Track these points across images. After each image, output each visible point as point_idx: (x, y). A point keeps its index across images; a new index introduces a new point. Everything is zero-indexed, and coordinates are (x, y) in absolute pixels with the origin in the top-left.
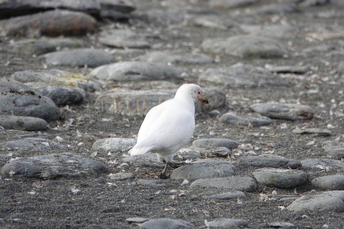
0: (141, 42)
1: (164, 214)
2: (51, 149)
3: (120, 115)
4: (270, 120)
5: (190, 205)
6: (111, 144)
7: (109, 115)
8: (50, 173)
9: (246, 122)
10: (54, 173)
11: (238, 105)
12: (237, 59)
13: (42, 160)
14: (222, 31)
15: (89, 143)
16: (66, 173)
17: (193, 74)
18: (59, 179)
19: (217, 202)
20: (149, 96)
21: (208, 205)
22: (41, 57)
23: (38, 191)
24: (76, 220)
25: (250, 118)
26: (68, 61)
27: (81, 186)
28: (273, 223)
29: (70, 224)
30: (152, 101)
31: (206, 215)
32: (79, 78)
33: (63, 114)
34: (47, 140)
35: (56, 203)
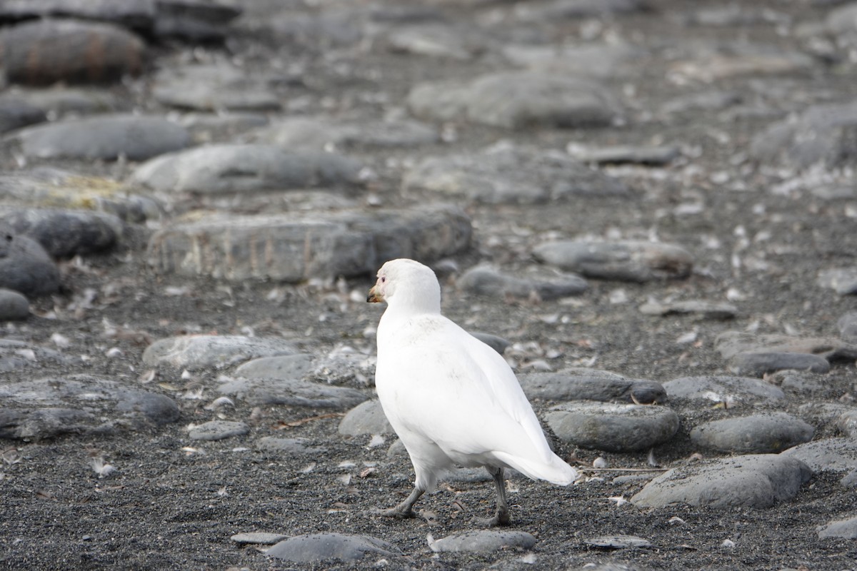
0: (259, 96)
1: (325, 523)
2: (40, 366)
3: (210, 277)
4: (582, 283)
5: (388, 499)
6: (189, 351)
7: (181, 279)
8: (40, 427)
9: (525, 287)
10: (49, 426)
11: (503, 247)
12: (499, 132)
13: (17, 395)
14: (459, 62)
15: (135, 350)
16: (79, 425)
17: (389, 173)
18: (62, 440)
19: (457, 490)
20: (281, 229)
21: (434, 498)
22: (9, 137)
23: (11, 473)
24: (106, 542)
25: (534, 278)
26: (76, 145)
27: (116, 457)
28: (597, 540)
29: (91, 553)
30: (288, 242)
31: (429, 522)
32: (106, 187)
33: (68, 278)
34: (30, 344)
35: (56, 500)
